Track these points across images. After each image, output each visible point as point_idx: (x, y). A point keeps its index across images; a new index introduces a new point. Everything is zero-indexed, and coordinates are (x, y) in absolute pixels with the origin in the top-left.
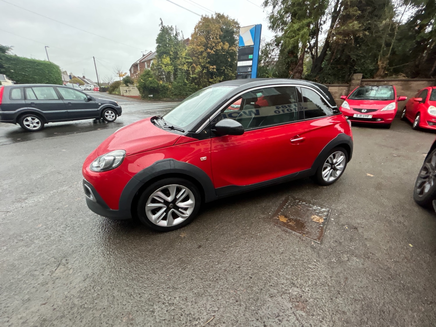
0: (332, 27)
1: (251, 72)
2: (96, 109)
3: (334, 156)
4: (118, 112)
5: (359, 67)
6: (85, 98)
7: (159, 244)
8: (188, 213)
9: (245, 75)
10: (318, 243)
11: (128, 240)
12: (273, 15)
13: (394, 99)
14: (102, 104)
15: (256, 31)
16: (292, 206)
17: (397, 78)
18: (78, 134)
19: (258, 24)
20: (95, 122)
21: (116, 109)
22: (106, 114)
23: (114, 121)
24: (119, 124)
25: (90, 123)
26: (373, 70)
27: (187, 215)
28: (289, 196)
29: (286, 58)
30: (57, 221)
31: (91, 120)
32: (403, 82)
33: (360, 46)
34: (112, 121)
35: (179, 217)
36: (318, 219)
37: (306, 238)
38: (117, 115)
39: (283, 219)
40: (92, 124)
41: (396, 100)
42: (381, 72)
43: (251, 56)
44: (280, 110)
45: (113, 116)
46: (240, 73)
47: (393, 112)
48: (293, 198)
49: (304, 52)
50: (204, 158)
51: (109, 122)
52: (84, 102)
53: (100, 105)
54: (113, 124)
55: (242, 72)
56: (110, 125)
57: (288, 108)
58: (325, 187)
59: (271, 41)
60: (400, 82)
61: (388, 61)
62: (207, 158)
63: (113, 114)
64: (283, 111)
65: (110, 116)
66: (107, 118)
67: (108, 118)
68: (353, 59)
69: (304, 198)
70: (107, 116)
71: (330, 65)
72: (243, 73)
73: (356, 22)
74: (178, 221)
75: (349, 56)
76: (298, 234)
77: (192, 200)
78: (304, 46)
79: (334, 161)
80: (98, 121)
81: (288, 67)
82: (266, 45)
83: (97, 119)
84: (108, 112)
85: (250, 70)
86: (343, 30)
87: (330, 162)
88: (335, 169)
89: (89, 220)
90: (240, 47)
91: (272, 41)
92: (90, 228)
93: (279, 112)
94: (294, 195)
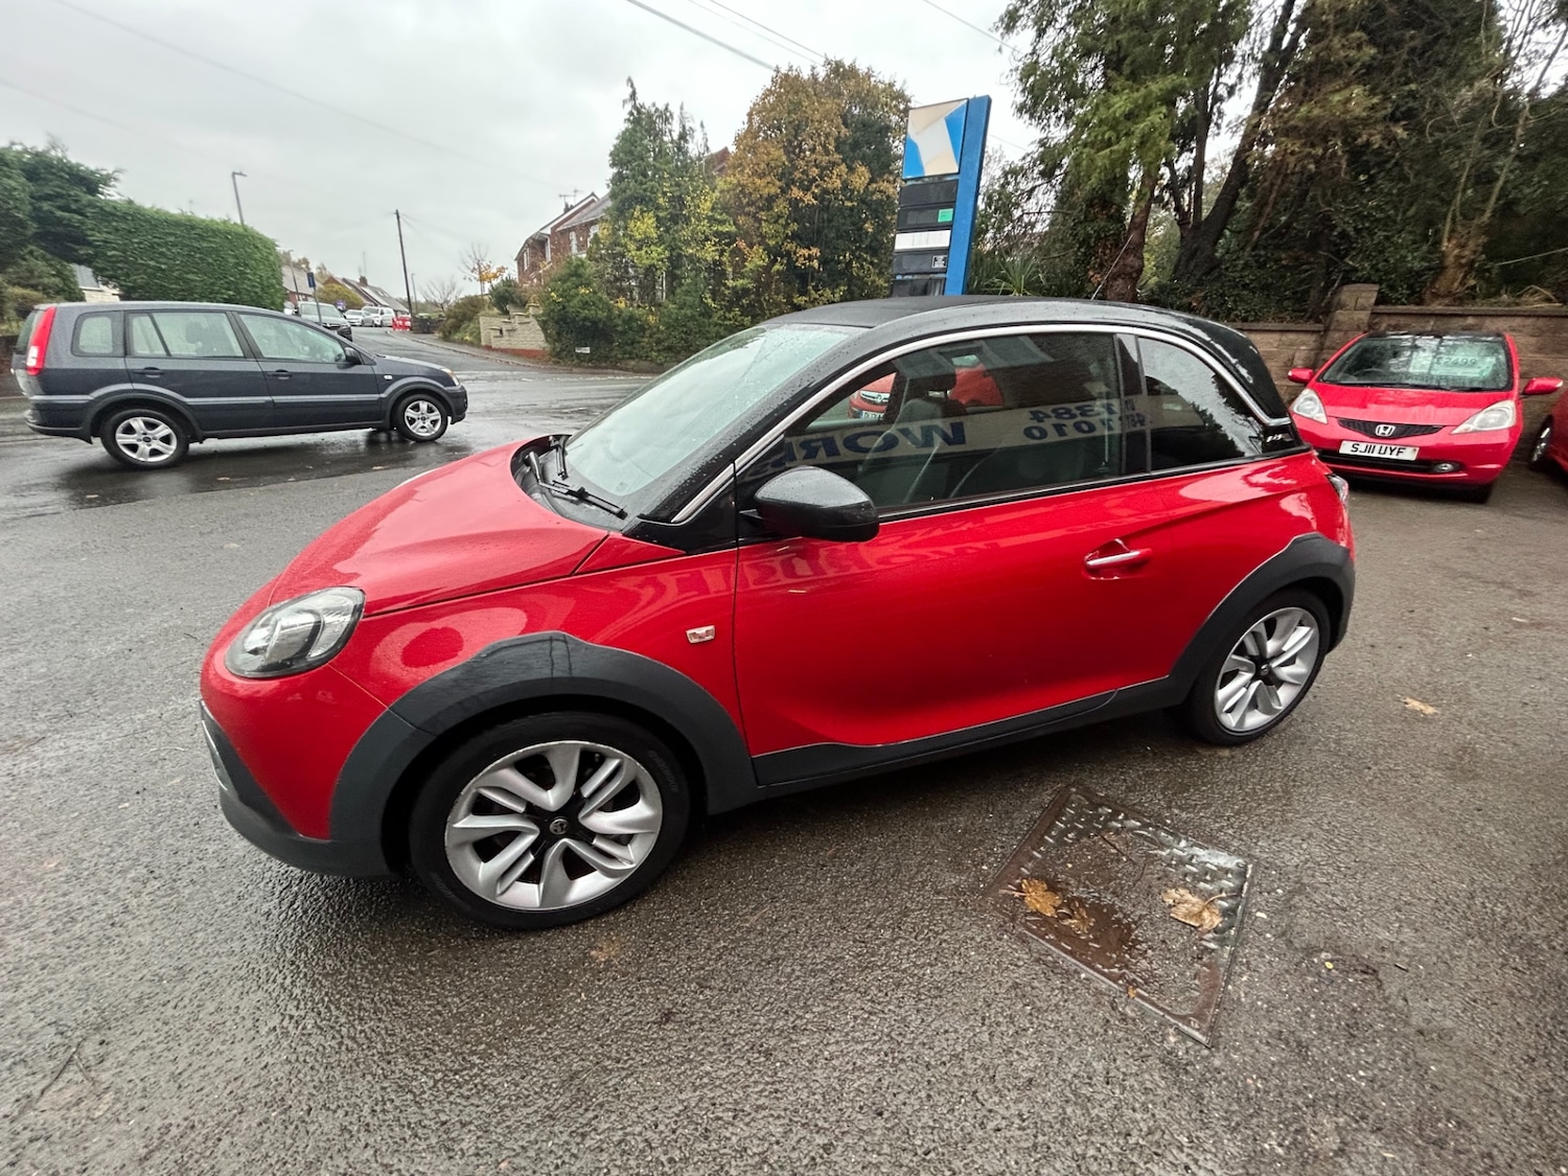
0: (1260, 106)
1: (944, 271)
2: (375, 397)
3: (1270, 627)
4: (453, 406)
5: (1368, 258)
6: (340, 355)
8: (632, 857)
9: (923, 283)
10: (1197, 1042)
11: (372, 963)
12: (1037, 62)
13: (1510, 386)
14: (397, 378)
15: (971, 121)
16: (1080, 834)
17: (1518, 304)
19: (978, 95)
20: (372, 441)
21: (443, 394)
22: (410, 413)
23: (438, 441)
24: (457, 451)
25: (355, 444)
26: (1419, 274)
27: (629, 866)
28: (1068, 786)
29: (1081, 223)
30: (121, 845)
31: (359, 435)
32: (1541, 322)
33: (1371, 181)
34: (432, 440)
35: (593, 870)
36: (1196, 910)
37: (1141, 1008)
38: (450, 419)
39: (1039, 900)
40: (362, 447)
41: (1515, 392)
42: (1452, 279)
43: (945, 215)
44: (1048, 425)
45: (434, 422)
46: (903, 275)
47: (1505, 439)
48: (1088, 793)
49: (1148, 200)
50: (702, 633)
51: (421, 441)
52: (334, 370)
53: (390, 383)
54: (432, 449)
55: (911, 271)
56: (422, 452)
57: (1079, 418)
58: (1226, 753)
59: (1024, 158)
60: (1529, 321)
61: (1483, 239)
62: (717, 632)
63: (436, 415)
64: (1059, 428)
65: (422, 420)
66: (411, 428)
67: (415, 429)
68: (1339, 229)
69: (1133, 798)
70: (412, 421)
71: (1248, 249)
72: (916, 277)
73: (1357, 90)
74: (588, 887)
75: (1327, 218)
76: (1104, 984)
77: (650, 804)
78: (1151, 178)
79: (1271, 646)
80: (383, 437)
81: (1085, 254)
82: (1006, 174)
83: (379, 430)
84: (416, 408)
85: (939, 265)
86: (1307, 119)
87: (1252, 650)
88: (1272, 681)
89: (241, 854)
90: (906, 181)
91: (1029, 159)
92: (238, 890)
93: (1044, 434)
94: (1092, 782)
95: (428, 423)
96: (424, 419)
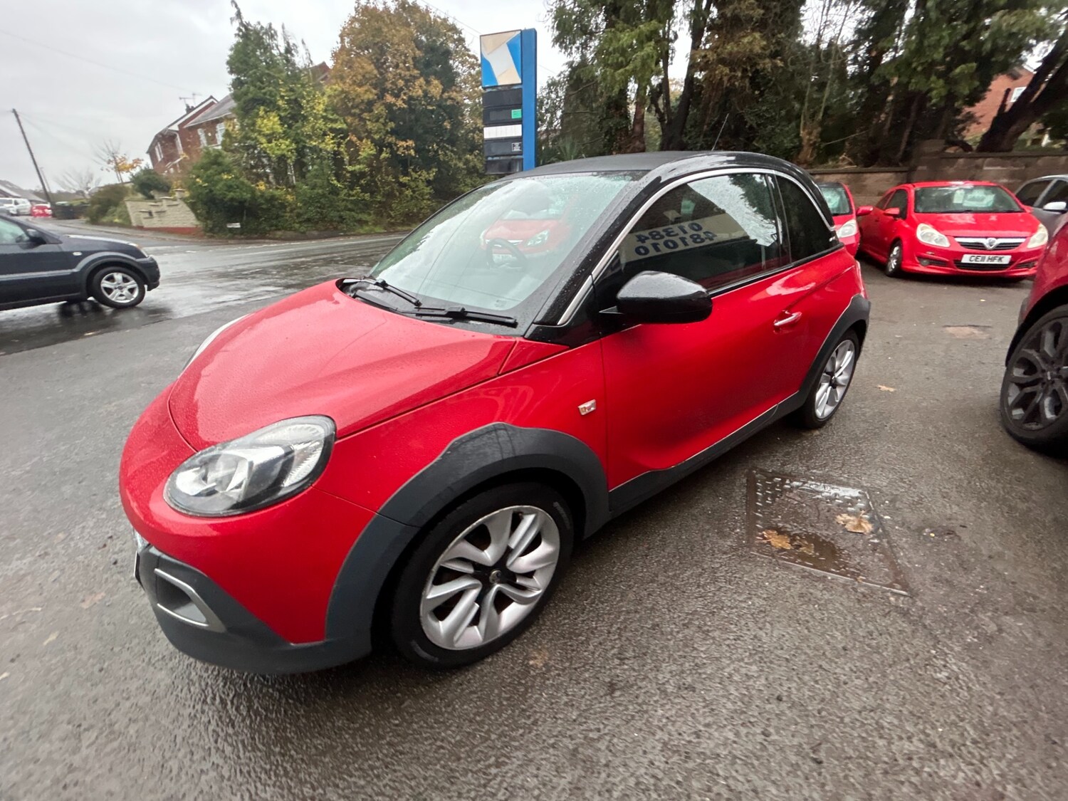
0: (695, 46)
1: (520, 153)
2: (68, 272)
3: (837, 354)
4: (147, 275)
5: (764, 142)
6: (21, 237)
7: (475, 714)
8: (538, 586)
9: (507, 162)
10: (905, 596)
11: (358, 729)
12: (564, 6)
13: (851, 212)
14: (86, 254)
15: (524, 46)
16: (773, 497)
17: (837, 167)
18: (15, 355)
19: (527, 28)
20: (64, 312)
21: (136, 266)
22: (105, 284)
23: (139, 305)
24: (158, 314)
25: (48, 316)
26: (791, 150)
27: (538, 592)
28: (750, 470)
29: (604, 119)
31: (50, 308)
32: (850, 176)
33: (762, 94)
34: (132, 306)
35: (512, 601)
36: (856, 523)
37: (869, 587)
38: (146, 286)
39: (778, 542)
40: (57, 320)
41: (854, 214)
42: (807, 153)
43: (516, 114)
44: (648, 244)
45: (132, 290)
46: (493, 157)
47: (853, 241)
48: (763, 471)
49: (640, 104)
50: (587, 407)
51: (119, 308)
52: (17, 250)
53: (79, 259)
54: (134, 315)
55: (499, 153)
56: (122, 317)
57: (667, 238)
58: (817, 433)
59: (559, 75)
60: (845, 176)
61: (819, 129)
62: (597, 405)
63: (132, 283)
64: (655, 246)
65: (119, 289)
66: (109, 297)
67: (115, 297)
68: (749, 124)
69: (788, 468)
70: (109, 291)
71: (702, 137)
72: (502, 158)
73: (757, 35)
74: (512, 614)
75: (742, 117)
76: (842, 579)
77: (550, 542)
78: (641, 89)
79: (837, 364)
80: (75, 308)
81: (609, 140)
82: (549, 86)
83: (71, 302)
84: (111, 279)
85: (517, 149)
86: (730, 54)
87: (830, 368)
88: (835, 386)
89: (169, 681)
90: (485, 88)
91: (562, 76)
92: (186, 712)
93: (647, 251)
94: (761, 466)
95: (125, 292)
96: (121, 288)
